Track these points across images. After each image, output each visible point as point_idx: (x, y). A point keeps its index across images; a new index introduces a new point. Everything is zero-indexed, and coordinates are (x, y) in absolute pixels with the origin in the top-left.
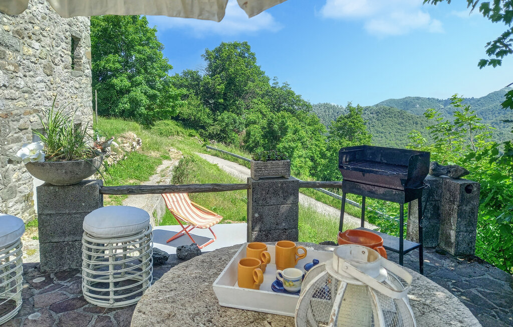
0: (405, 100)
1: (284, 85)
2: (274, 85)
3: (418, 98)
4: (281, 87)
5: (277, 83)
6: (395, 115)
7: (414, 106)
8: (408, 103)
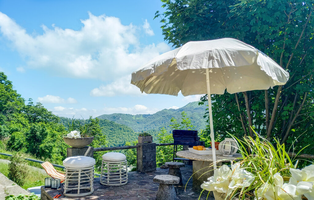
0: (113, 115)
1: (38, 104)
2: (30, 104)
3: (121, 114)
4: (35, 105)
5: (32, 103)
6: (108, 124)
7: (118, 119)
8: (115, 117)
